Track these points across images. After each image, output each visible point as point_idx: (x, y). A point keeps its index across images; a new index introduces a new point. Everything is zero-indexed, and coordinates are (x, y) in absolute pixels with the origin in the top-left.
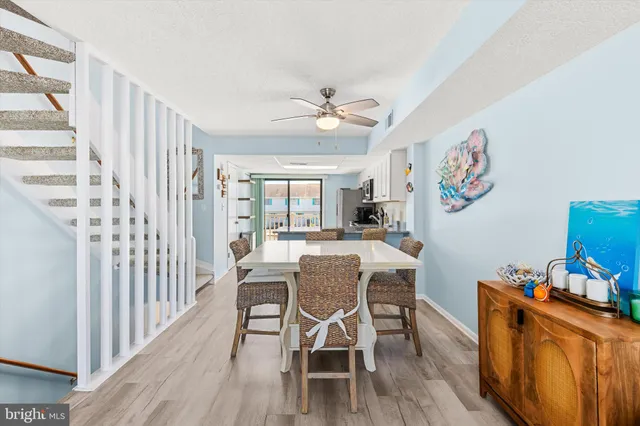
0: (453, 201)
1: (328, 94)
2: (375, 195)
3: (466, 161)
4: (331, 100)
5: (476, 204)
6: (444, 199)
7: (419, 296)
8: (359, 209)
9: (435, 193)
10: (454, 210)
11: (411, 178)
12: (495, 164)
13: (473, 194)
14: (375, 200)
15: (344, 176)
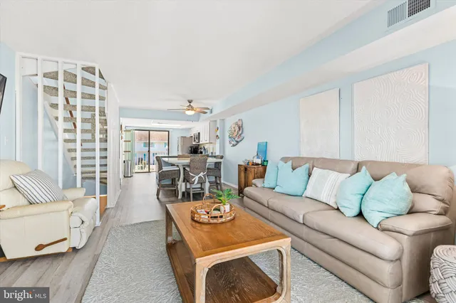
0: (233, 143)
1: (190, 102)
2: (201, 140)
3: (237, 129)
4: (191, 104)
5: (240, 143)
6: (230, 143)
7: (222, 182)
8: (191, 147)
9: (227, 139)
10: (234, 146)
11: (218, 133)
12: (244, 130)
13: (238, 140)
14: (201, 143)
15: (182, 129)
